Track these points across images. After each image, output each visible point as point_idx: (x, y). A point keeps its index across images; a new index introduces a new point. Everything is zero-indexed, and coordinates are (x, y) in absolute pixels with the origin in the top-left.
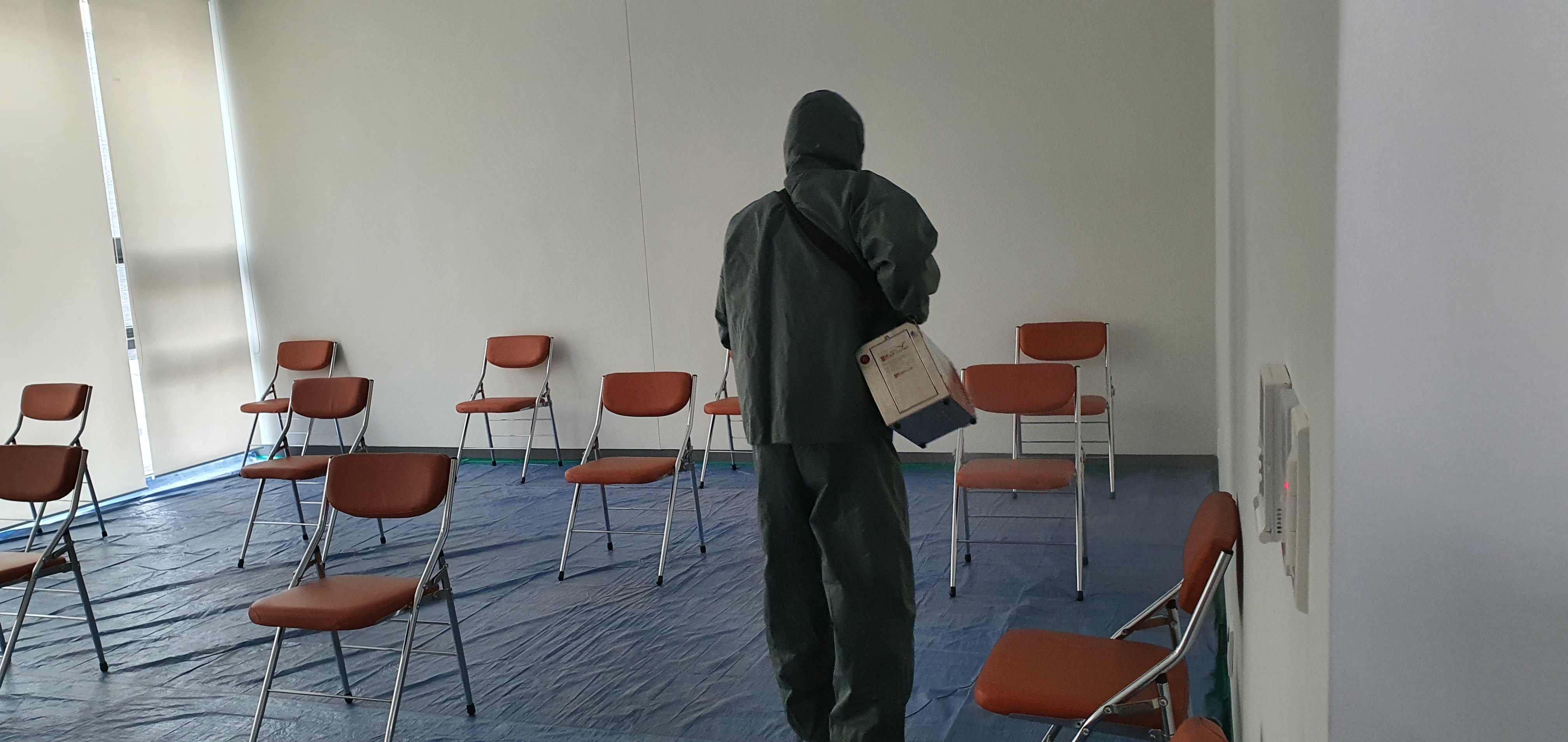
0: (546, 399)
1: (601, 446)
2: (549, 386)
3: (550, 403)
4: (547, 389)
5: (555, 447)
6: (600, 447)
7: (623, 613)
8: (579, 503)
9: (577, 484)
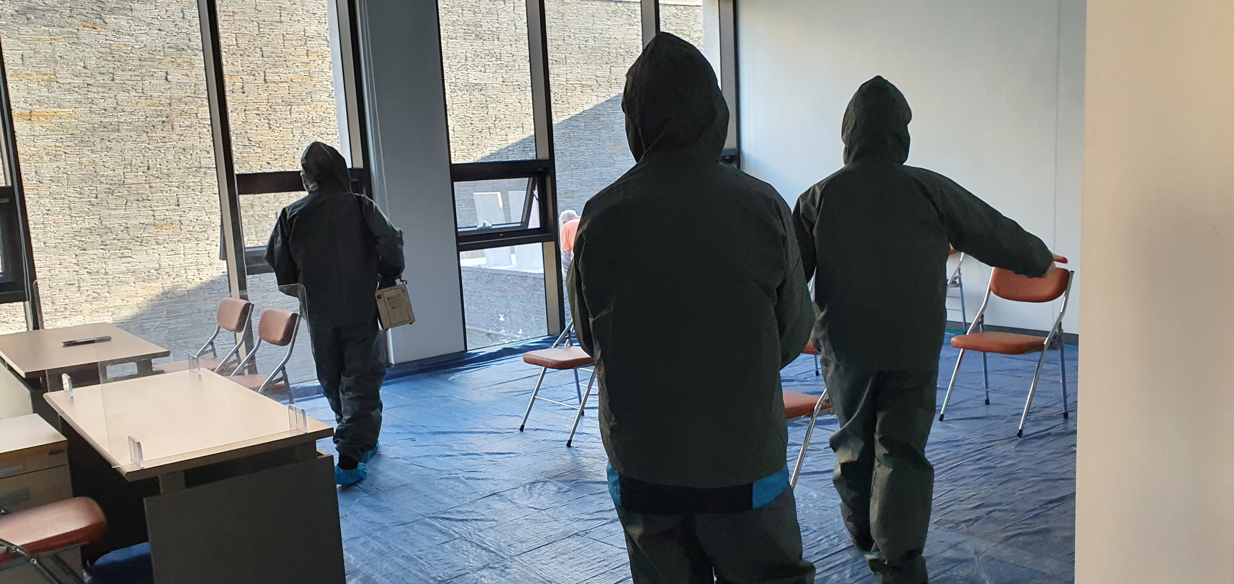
0: (957, 281)
1: (986, 323)
2: (961, 272)
3: (960, 285)
7: (984, 451)
9: (962, 350)
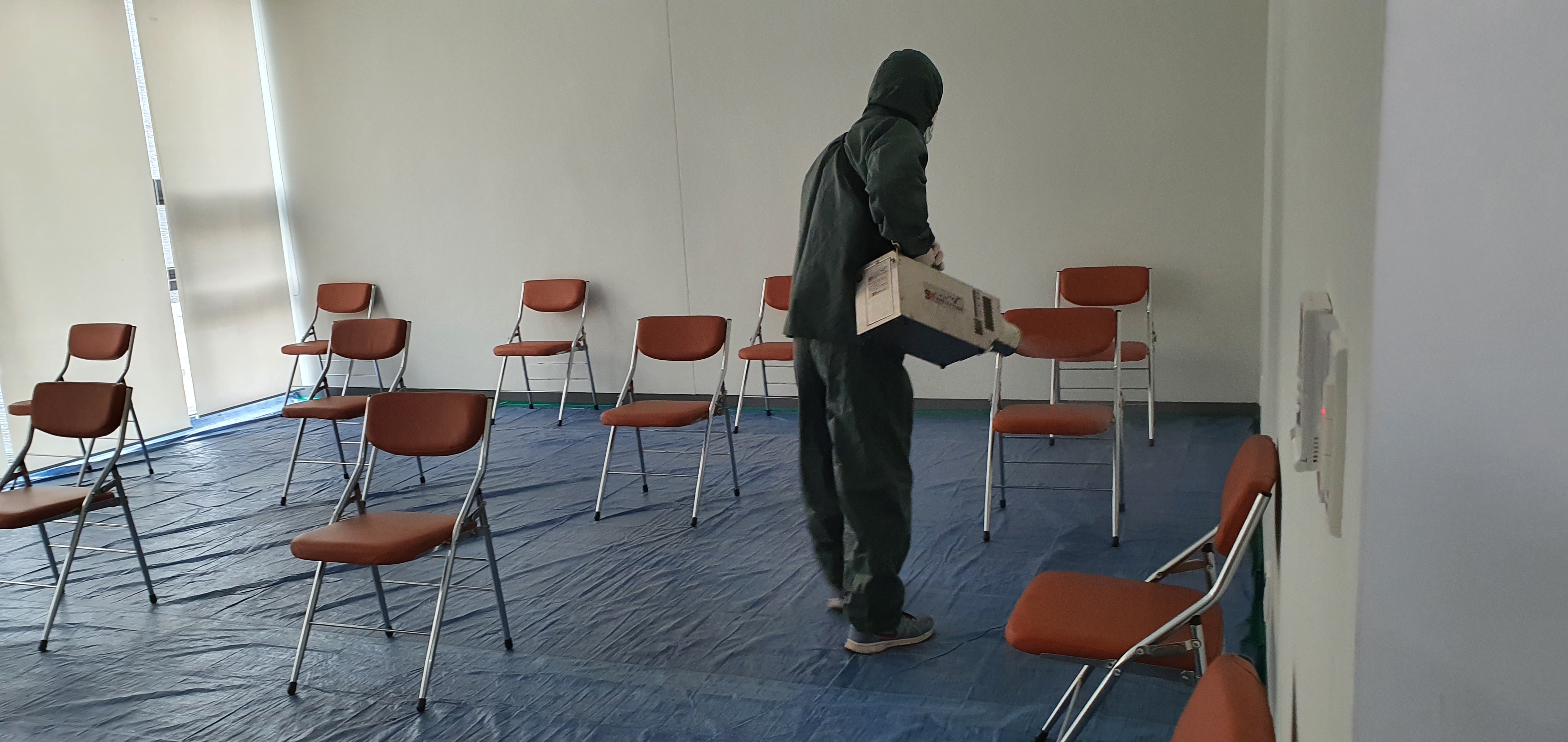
0: (582, 343)
2: (585, 331)
3: (585, 348)
4: (583, 333)
5: (591, 391)
6: (635, 392)
7: (657, 553)
8: (615, 446)
9: (613, 427)
